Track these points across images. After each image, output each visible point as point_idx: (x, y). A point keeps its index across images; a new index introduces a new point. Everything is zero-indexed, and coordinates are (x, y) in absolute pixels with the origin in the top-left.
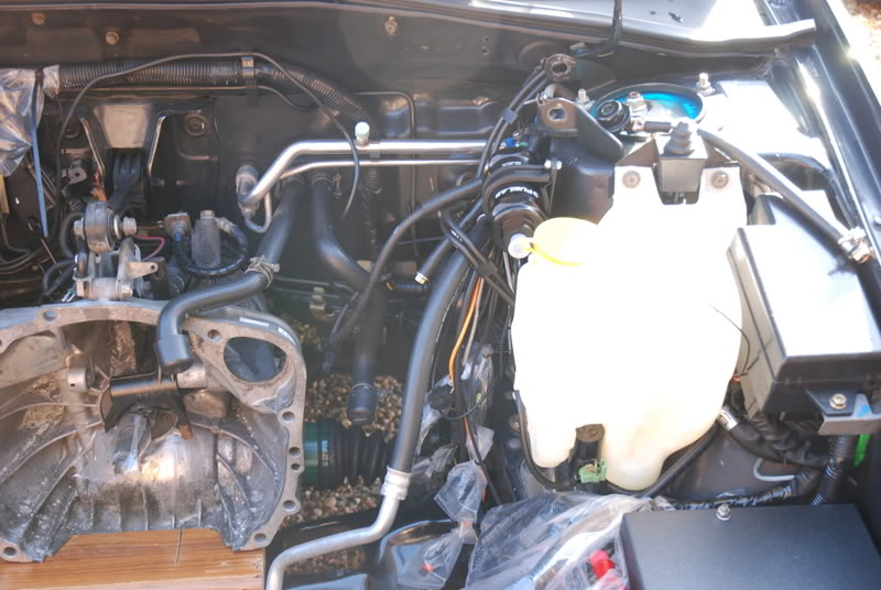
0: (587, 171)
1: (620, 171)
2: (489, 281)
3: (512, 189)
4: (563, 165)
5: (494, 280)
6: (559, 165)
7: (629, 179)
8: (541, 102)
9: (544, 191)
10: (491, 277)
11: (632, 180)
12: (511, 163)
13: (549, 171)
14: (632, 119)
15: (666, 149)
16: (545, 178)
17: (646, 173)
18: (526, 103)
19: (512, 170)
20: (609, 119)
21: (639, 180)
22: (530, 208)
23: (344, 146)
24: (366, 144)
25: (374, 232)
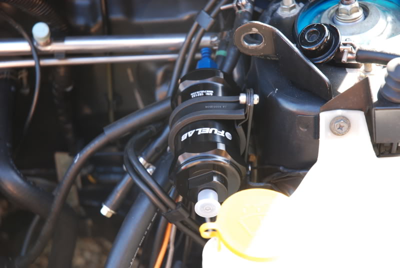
0: (290, 106)
1: (325, 117)
2: (181, 226)
3: (201, 131)
4: (260, 99)
5: (187, 226)
6: (256, 99)
7: (337, 125)
8: (239, 8)
9: (240, 129)
10: (182, 222)
11: (341, 128)
12: (200, 93)
13: (244, 106)
14: (342, 48)
15: (380, 95)
16: (240, 115)
17: (358, 118)
18: (223, 8)
19: (201, 105)
20: (314, 48)
21: (349, 126)
22: (220, 159)
23: (23, 46)
24: (47, 44)
25: (69, 126)
